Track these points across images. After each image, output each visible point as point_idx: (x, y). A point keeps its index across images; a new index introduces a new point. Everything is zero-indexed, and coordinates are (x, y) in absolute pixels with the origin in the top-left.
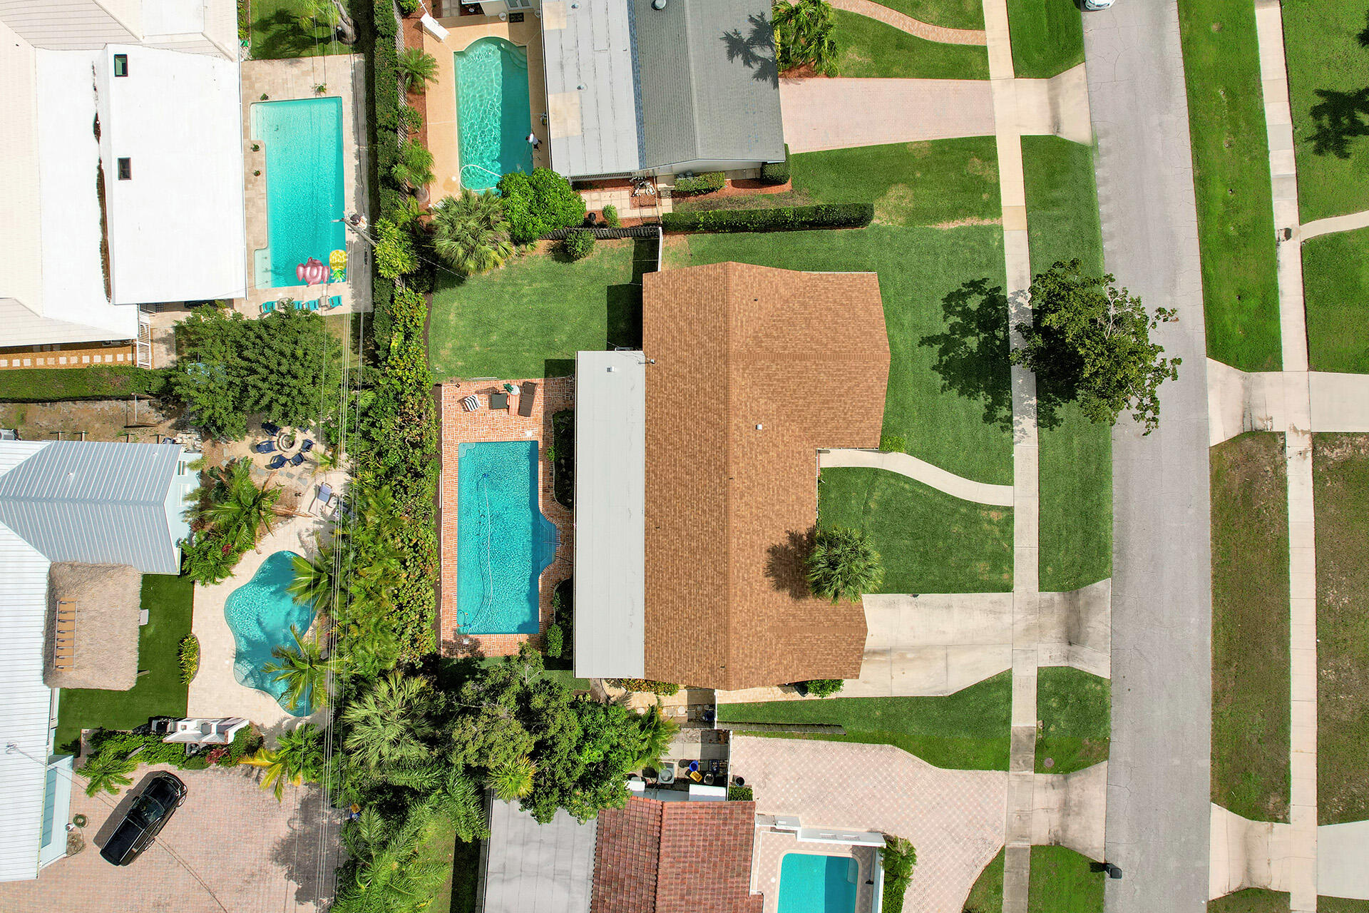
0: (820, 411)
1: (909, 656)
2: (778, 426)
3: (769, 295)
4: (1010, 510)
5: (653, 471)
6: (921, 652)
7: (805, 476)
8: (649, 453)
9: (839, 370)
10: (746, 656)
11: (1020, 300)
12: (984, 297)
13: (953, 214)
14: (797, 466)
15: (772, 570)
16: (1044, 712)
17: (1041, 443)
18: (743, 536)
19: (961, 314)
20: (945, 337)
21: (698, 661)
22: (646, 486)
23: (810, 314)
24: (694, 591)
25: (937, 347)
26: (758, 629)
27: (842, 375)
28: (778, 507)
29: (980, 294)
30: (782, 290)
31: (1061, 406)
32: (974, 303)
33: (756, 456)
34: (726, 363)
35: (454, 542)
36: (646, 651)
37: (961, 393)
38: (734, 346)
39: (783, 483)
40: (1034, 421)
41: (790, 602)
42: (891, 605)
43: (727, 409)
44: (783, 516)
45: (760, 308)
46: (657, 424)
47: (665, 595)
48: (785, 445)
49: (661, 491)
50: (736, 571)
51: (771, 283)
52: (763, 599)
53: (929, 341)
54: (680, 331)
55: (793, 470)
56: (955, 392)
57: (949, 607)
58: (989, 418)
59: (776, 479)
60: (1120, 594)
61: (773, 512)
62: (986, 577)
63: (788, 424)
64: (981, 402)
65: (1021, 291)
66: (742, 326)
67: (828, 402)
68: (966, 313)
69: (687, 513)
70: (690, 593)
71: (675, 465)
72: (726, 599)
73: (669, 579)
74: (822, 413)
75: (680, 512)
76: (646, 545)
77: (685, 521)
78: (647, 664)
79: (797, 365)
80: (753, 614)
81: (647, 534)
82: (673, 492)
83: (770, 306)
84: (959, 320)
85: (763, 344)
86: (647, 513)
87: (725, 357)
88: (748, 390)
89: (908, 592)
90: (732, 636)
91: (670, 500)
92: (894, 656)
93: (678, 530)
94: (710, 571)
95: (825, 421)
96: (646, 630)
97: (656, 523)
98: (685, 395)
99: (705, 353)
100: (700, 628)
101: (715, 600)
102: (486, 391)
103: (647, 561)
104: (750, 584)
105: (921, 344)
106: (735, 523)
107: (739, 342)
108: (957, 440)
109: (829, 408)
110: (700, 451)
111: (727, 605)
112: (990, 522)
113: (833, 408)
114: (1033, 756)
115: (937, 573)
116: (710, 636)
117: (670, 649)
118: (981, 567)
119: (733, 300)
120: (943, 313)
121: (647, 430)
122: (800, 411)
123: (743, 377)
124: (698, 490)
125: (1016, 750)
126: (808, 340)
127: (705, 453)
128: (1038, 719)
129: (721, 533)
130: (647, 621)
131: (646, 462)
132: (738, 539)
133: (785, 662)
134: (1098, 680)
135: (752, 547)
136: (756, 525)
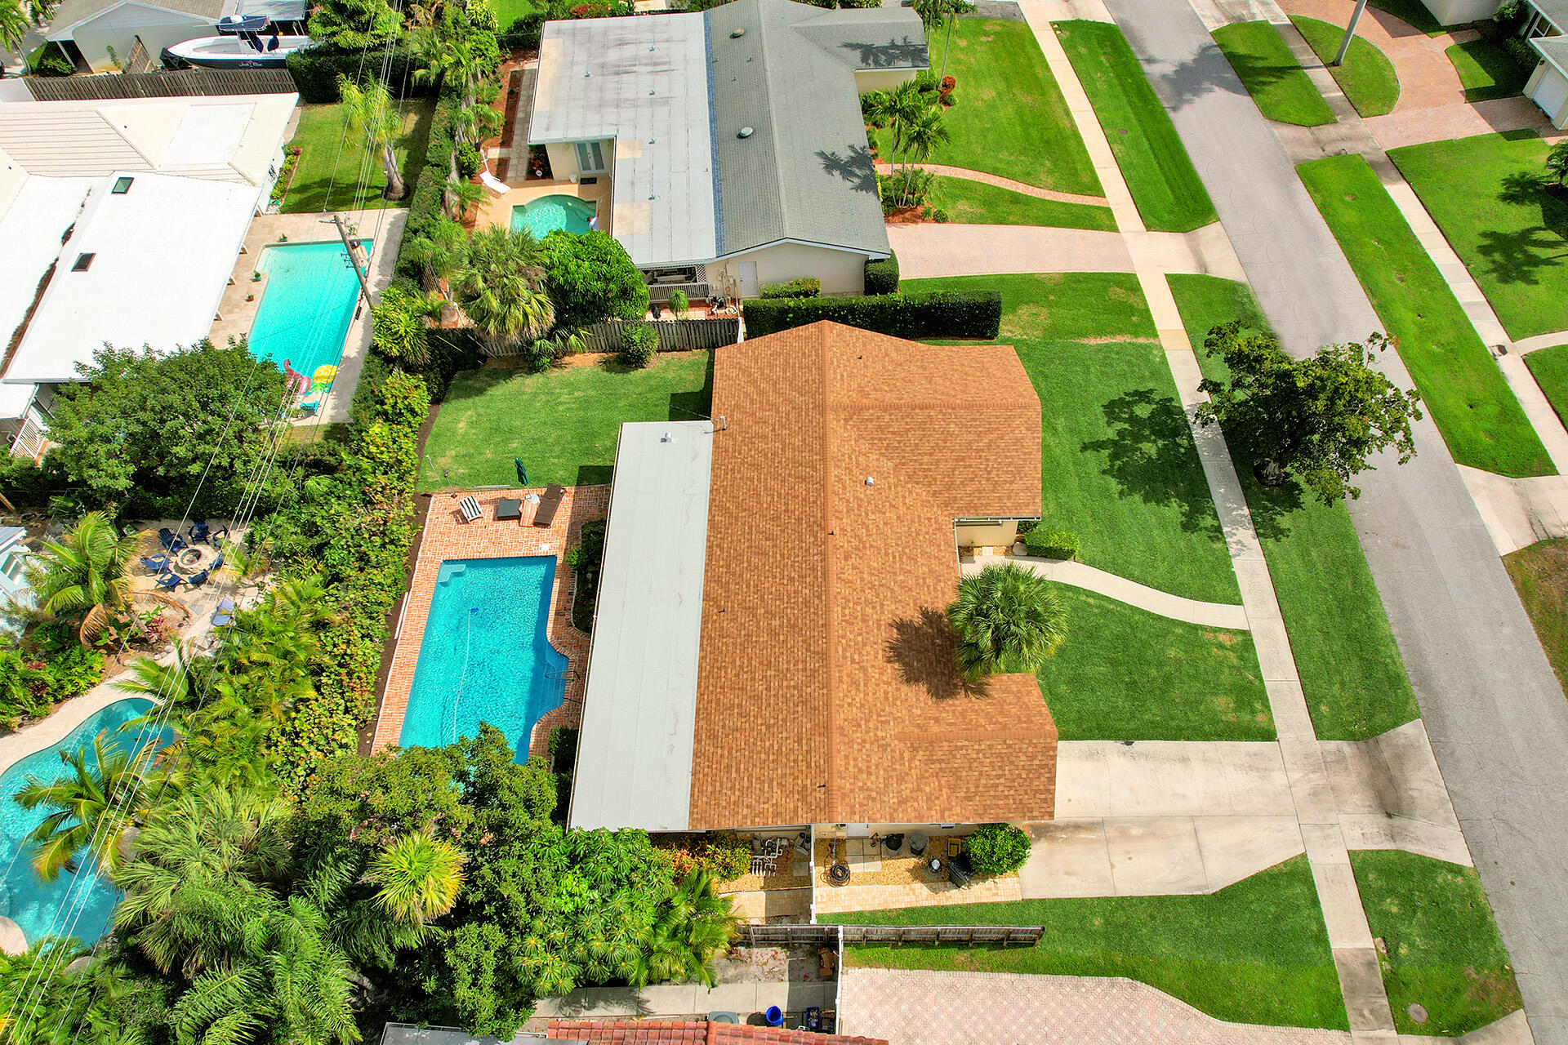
0: (954, 470)
1: (1135, 831)
2: (896, 486)
3: (876, 356)
4: (1246, 634)
5: (718, 546)
6: (1153, 826)
7: (939, 546)
8: (713, 525)
9: (975, 420)
10: (860, 771)
12: (1154, 406)
13: (1100, 332)
14: (927, 533)
15: (897, 653)
16: (1379, 922)
17: (1267, 554)
18: (851, 605)
19: (1126, 421)
20: (1115, 443)
21: (780, 785)
22: (707, 565)
24: (774, 684)
25: (1105, 453)
26: (880, 733)
27: (980, 426)
28: (902, 577)
29: (1148, 403)
31: (1282, 515)
32: (1143, 411)
33: (867, 514)
34: (823, 414)
35: (407, 683)
36: (693, 786)
37: (1146, 500)
38: (831, 398)
39: (907, 551)
40: (1251, 532)
41: (930, 703)
42: (1091, 755)
43: (824, 460)
44: (910, 590)
45: (866, 366)
46: (725, 492)
47: (730, 698)
48: (908, 508)
49: (728, 566)
50: (840, 649)
51: (880, 346)
52: (886, 693)
53: (1094, 446)
54: (761, 393)
55: (921, 538)
56: (1137, 498)
57: (1185, 760)
58: (1189, 525)
59: (897, 545)
60: (1442, 739)
61: (895, 582)
62: (1231, 717)
63: (910, 486)
64: (1174, 510)
66: (842, 380)
67: (963, 459)
68: (1133, 420)
69: (766, 585)
70: (768, 689)
71: (750, 533)
72: (826, 685)
73: (737, 675)
74: (957, 473)
75: (756, 586)
76: (702, 637)
77: (762, 597)
78: (694, 804)
79: (917, 414)
80: (871, 712)
81: (704, 622)
82: (746, 565)
83: (879, 367)
84: (1126, 426)
85: (871, 397)
86: (707, 597)
87: (822, 409)
88: (853, 443)
89: (1117, 738)
90: (837, 738)
91: (741, 576)
92: (1111, 833)
93: (751, 610)
94: (800, 654)
95: (962, 483)
96: (696, 755)
97: (719, 606)
98: (766, 455)
99: (794, 408)
100: (785, 734)
101: (809, 690)
102: (494, 501)
103: (702, 658)
104: (864, 669)
105: (1083, 448)
106: (836, 587)
107: (839, 394)
108: (1151, 549)
109: (965, 467)
110: (786, 511)
111: (828, 695)
112: (1221, 646)
113: (970, 466)
114: (1385, 1001)
115: (1155, 710)
116: (799, 741)
117: (734, 775)
118: (1222, 703)
119: (829, 355)
120: (1106, 418)
121: (712, 501)
122: (925, 470)
123: (845, 429)
124: (782, 555)
125: (1353, 991)
127: (793, 512)
128: (1374, 936)
129: (816, 602)
130: (698, 739)
131: (709, 536)
132: (843, 608)
133: (927, 789)
134: (1457, 870)
135: (864, 621)
136: (870, 595)
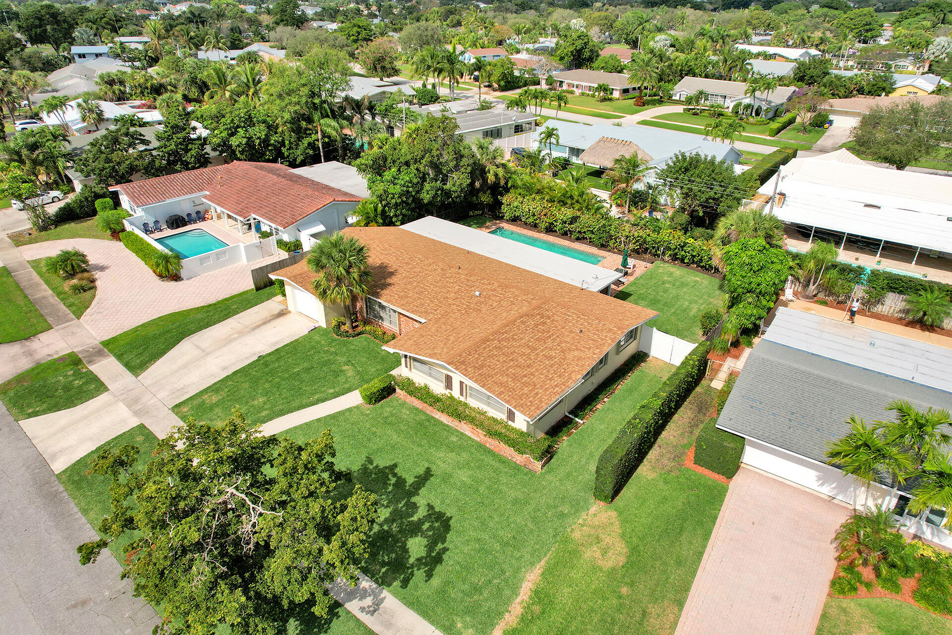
2: (467, 306)
3: (579, 342)
11: (368, 601)
12: (412, 560)
13: (539, 595)
19: (421, 522)
23: (537, 354)
25: (410, 480)
28: (414, 284)
29: (418, 560)
30: (576, 353)
32: (416, 546)
33: (460, 286)
39: (425, 293)
45: (573, 332)
48: (450, 304)
51: (589, 349)
53: (425, 478)
55: (427, 302)
65: (375, 611)
66: (565, 314)
68: (415, 529)
83: (568, 339)
84: (415, 518)
85: (538, 317)
105: (428, 470)
107: (554, 307)
114: (81, 357)
120: (437, 509)
126: (515, 337)
132: (419, 258)
135: (406, 263)
136: (416, 269)
